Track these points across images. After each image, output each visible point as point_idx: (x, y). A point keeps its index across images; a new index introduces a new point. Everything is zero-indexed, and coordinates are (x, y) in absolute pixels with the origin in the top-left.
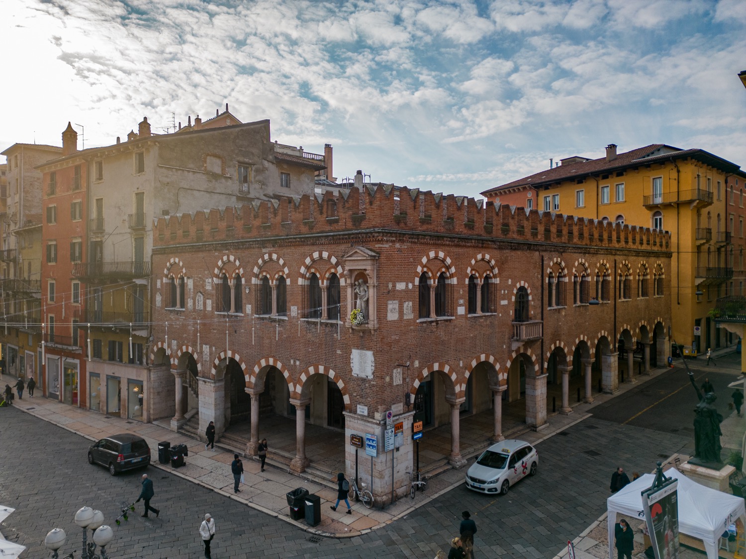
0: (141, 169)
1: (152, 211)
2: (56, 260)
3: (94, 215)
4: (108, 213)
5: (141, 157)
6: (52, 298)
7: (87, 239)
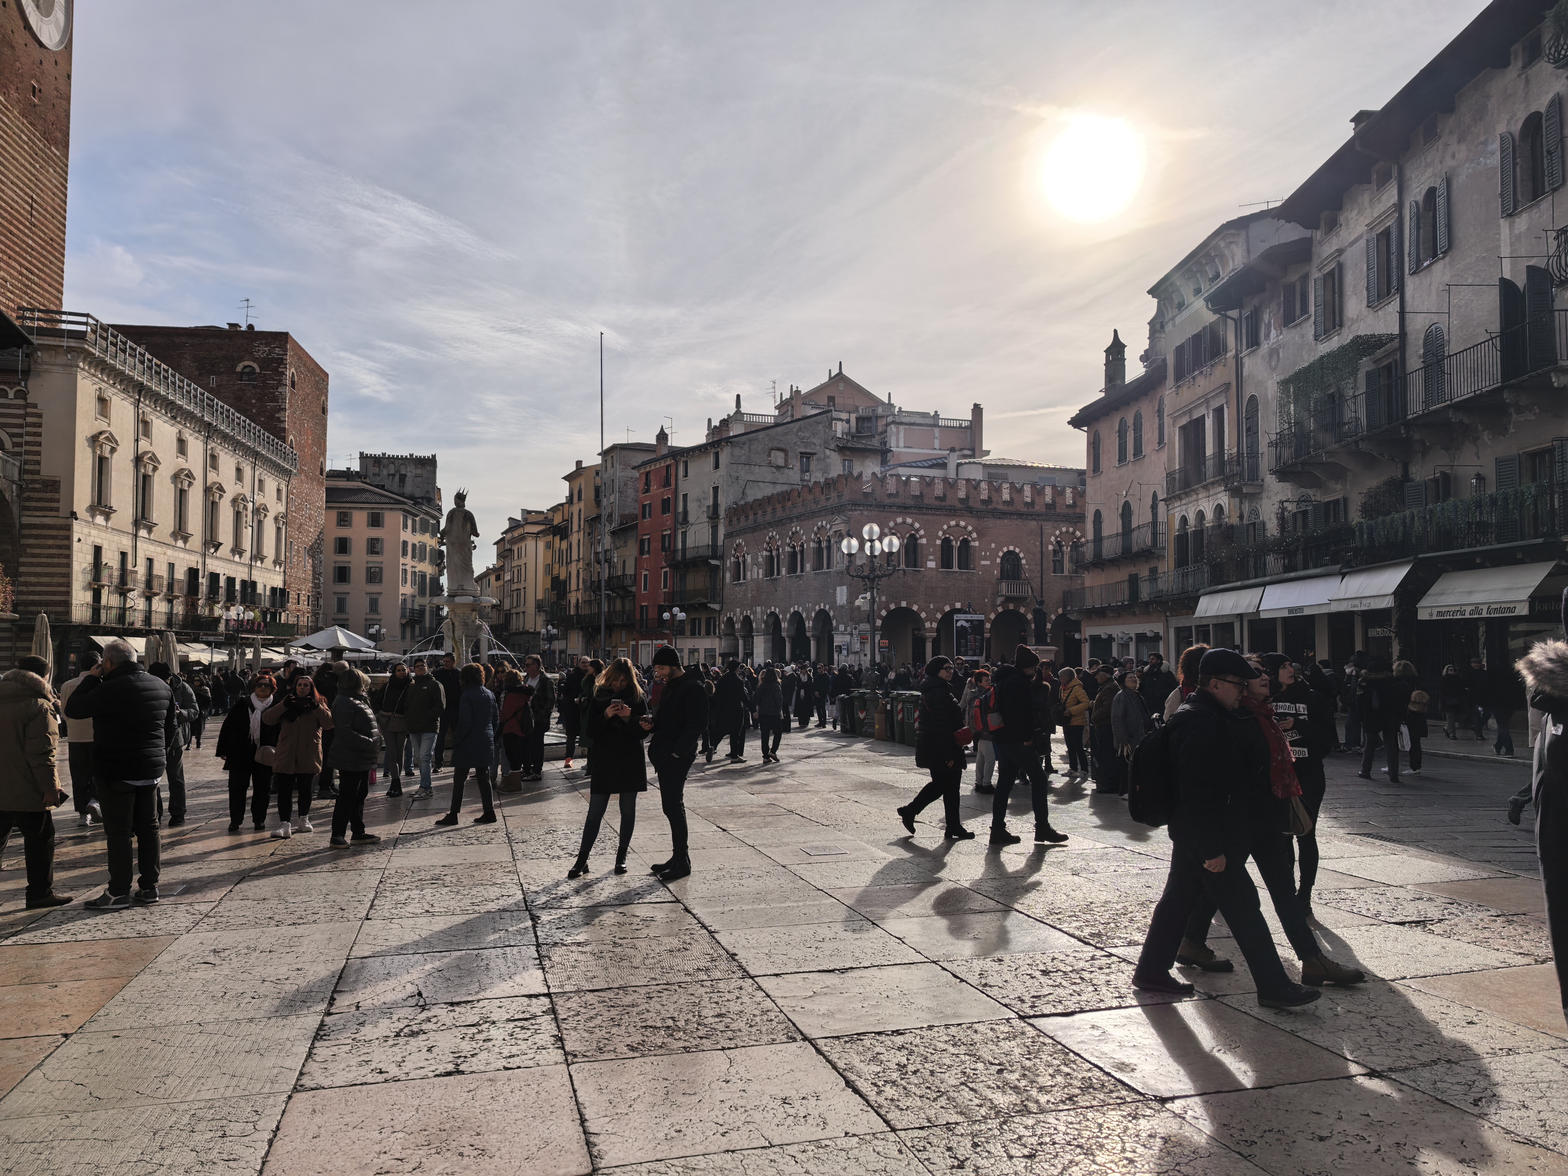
0: (717, 466)
1: (724, 502)
2: (648, 552)
3: (681, 509)
4: (692, 506)
5: (717, 455)
6: (645, 589)
7: (675, 531)
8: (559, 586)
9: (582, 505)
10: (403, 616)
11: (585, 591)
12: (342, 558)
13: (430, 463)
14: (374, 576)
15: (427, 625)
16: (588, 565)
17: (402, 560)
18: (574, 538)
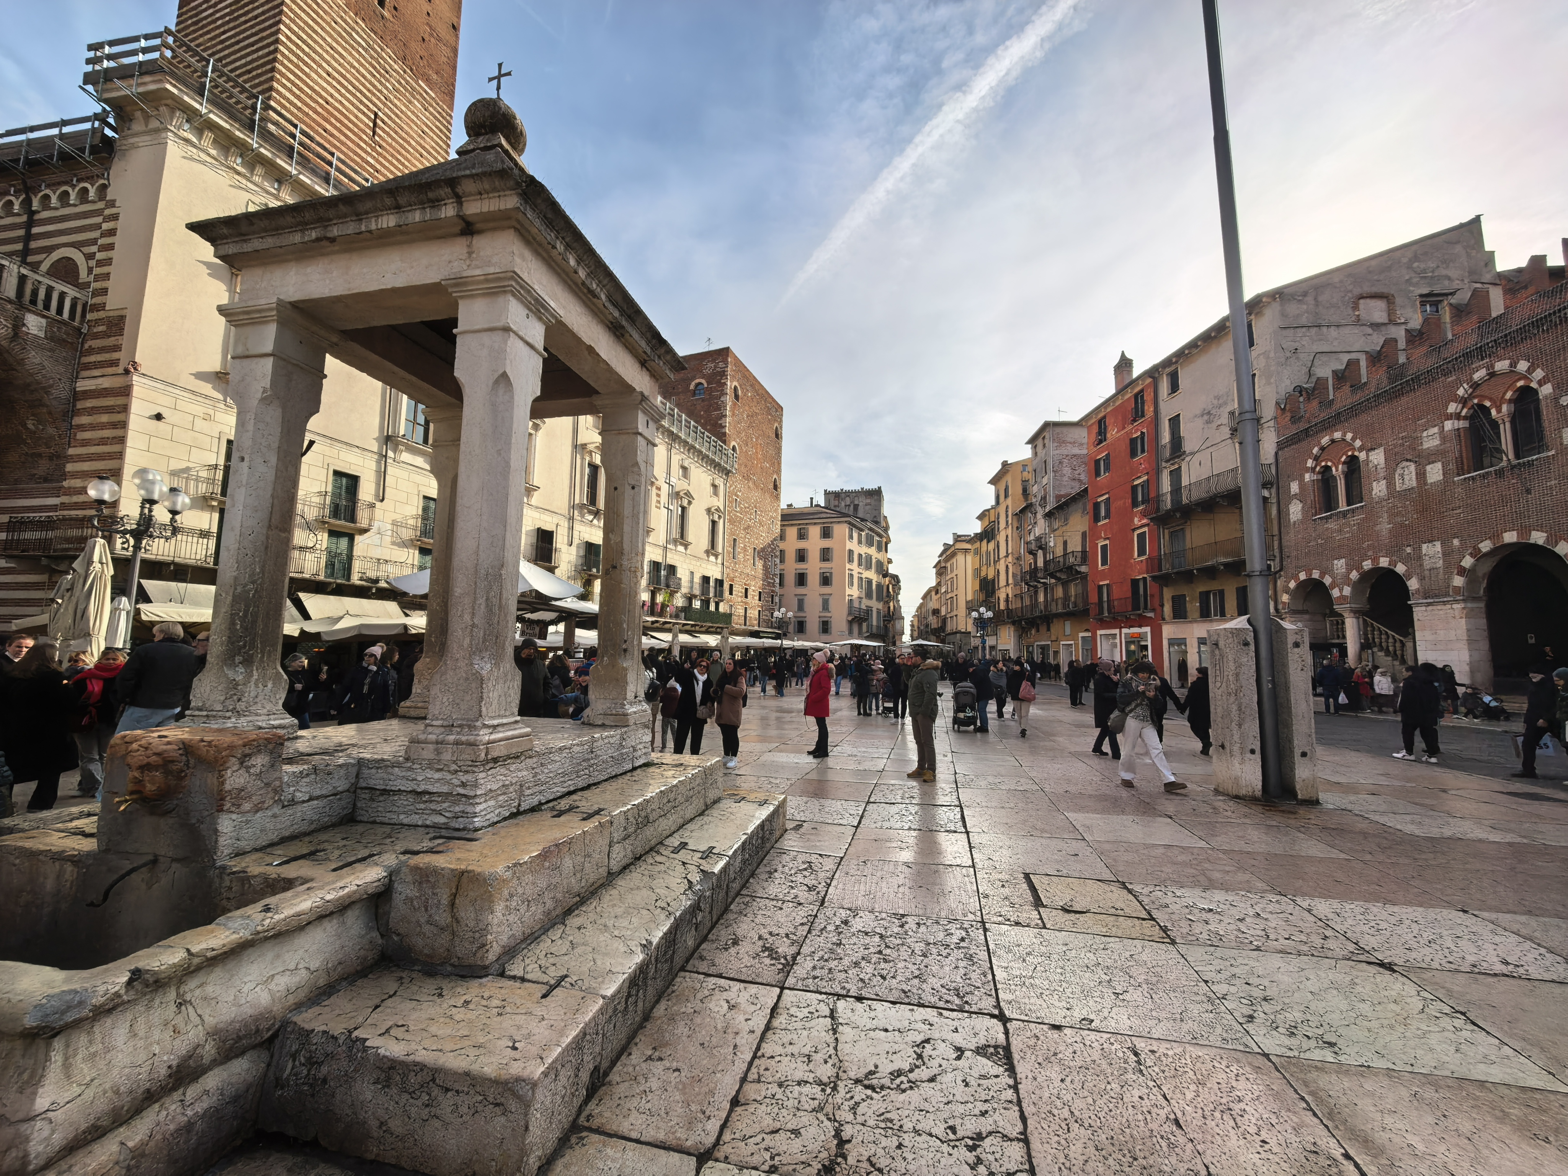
1: (1272, 392)
2: (1108, 516)
3: (1166, 440)
4: (1190, 428)
6: (1104, 562)
7: (1157, 472)
8: (987, 587)
9: (1009, 501)
10: (850, 614)
11: (1015, 585)
12: (801, 566)
13: (876, 494)
14: (826, 580)
15: (875, 623)
16: (1018, 559)
17: (848, 566)
18: (1001, 537)
